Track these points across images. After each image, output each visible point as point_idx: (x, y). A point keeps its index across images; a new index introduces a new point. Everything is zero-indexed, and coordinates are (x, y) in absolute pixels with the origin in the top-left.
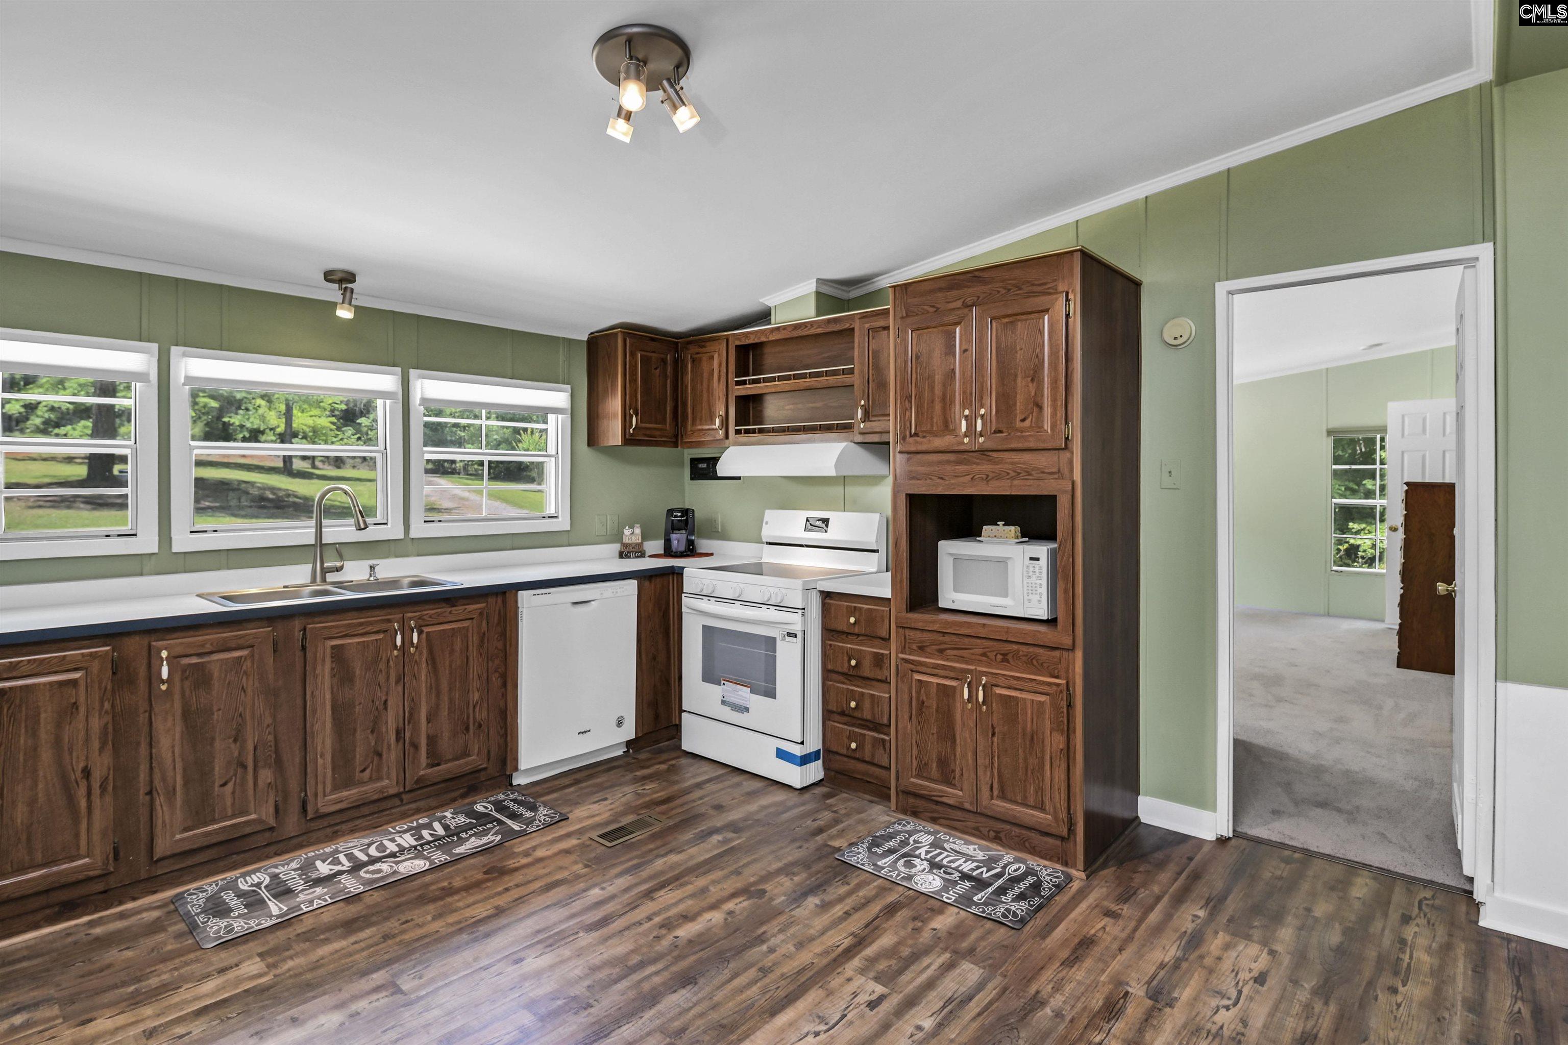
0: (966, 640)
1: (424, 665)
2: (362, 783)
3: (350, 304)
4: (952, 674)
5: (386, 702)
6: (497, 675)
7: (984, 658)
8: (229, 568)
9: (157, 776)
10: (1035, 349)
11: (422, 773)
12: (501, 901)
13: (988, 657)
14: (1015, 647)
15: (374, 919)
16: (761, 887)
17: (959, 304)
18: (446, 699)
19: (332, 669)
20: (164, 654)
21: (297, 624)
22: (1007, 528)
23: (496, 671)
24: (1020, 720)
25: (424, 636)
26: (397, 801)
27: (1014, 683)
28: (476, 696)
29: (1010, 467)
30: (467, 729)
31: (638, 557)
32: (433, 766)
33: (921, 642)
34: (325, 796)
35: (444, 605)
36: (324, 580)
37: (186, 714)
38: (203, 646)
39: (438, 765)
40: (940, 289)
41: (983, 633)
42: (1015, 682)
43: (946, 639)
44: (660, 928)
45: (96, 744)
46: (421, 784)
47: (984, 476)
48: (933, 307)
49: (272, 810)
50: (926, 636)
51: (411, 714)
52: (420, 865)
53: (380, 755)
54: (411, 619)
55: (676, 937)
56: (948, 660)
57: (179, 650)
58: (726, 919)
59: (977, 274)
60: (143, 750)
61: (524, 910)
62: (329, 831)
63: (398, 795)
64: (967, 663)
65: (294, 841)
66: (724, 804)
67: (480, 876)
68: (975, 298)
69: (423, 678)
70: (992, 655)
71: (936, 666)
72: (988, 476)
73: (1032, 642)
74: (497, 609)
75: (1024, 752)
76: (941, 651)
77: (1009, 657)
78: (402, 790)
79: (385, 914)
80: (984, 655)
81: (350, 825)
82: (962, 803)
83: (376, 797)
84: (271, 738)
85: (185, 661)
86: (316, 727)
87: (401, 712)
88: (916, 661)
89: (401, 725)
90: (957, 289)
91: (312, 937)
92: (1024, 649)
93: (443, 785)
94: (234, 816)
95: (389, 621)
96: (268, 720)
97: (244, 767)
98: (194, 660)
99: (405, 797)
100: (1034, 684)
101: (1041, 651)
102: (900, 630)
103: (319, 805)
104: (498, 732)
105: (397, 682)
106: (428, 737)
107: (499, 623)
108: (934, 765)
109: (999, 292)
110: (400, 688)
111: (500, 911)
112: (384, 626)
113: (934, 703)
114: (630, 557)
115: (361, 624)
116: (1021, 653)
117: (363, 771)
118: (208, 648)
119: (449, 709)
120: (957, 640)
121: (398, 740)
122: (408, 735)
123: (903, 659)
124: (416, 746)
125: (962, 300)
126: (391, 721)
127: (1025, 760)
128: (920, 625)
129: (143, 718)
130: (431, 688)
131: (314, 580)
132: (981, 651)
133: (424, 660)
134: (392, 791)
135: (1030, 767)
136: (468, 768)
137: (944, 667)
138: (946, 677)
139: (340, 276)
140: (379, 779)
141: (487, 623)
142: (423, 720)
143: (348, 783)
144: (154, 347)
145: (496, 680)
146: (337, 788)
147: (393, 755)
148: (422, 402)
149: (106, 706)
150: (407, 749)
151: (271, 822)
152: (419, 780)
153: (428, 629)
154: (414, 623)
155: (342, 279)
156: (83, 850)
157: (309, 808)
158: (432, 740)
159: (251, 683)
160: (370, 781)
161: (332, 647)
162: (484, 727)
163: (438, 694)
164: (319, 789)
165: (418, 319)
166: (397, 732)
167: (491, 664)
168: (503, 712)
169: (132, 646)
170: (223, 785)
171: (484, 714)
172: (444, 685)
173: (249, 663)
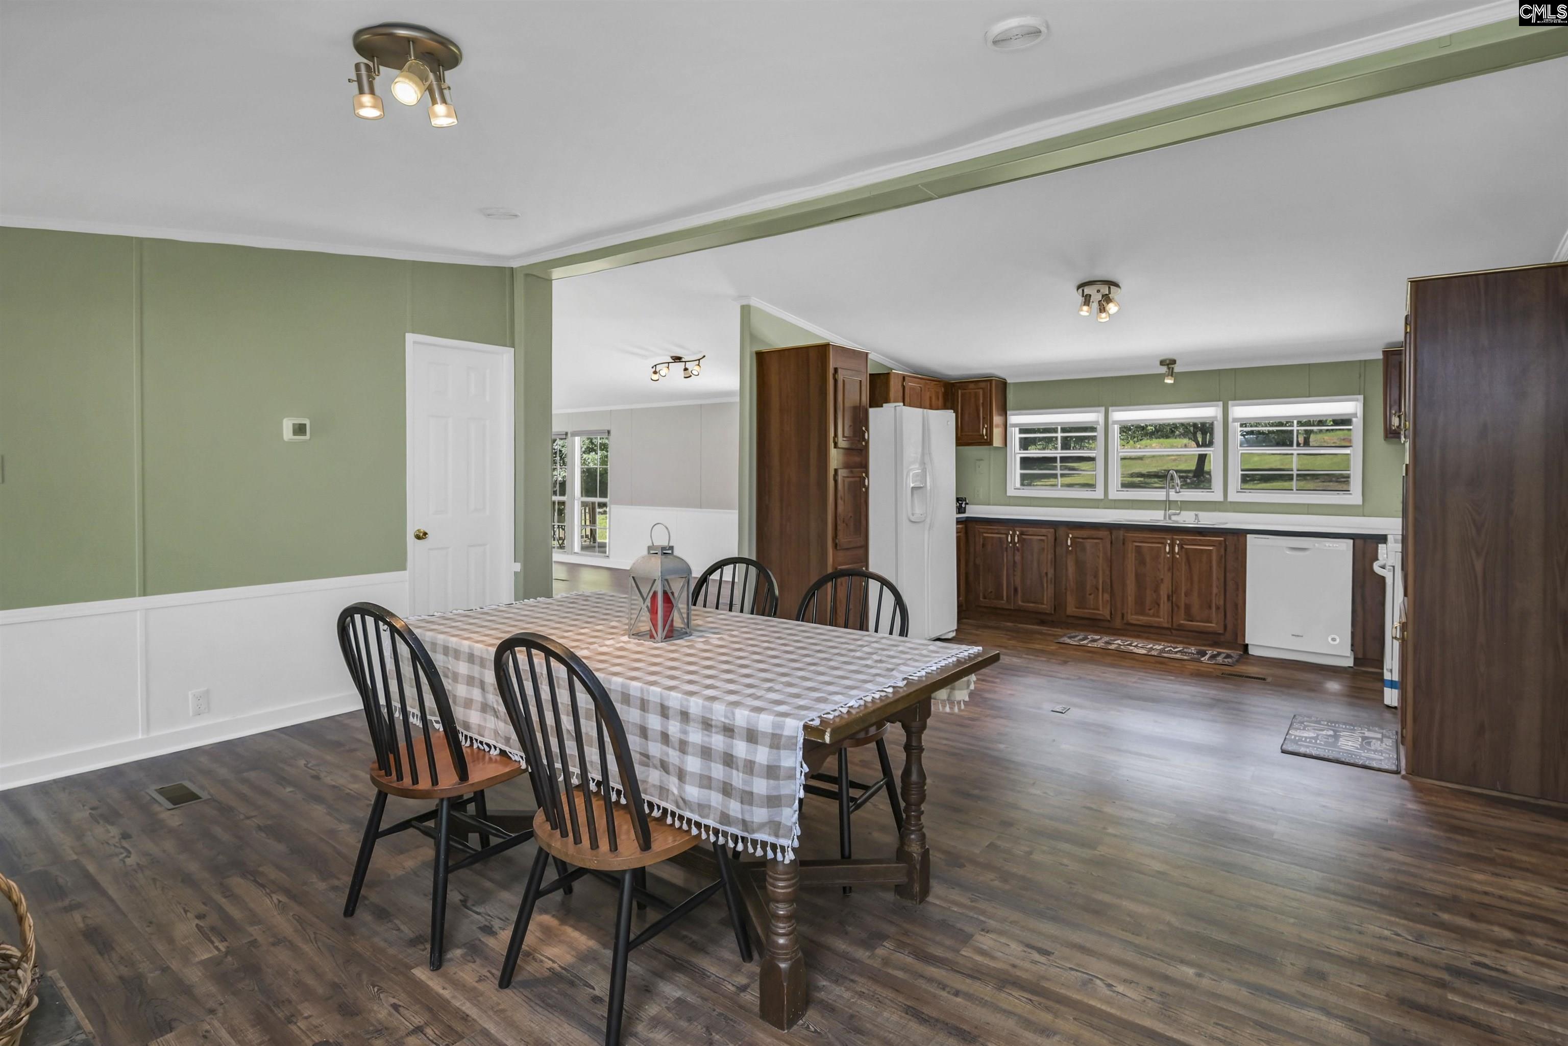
1: (1183, 565)
2: (1148, 615)
3: (1172, 376)
5: (1162, 579)
6: (1231, 582)
8: (1133, 509)
9: (1068, 583)
11: (1182, 622)
18: (1197, 587)
19: (1136, 556)
20: (1071, 536)
21: (1121, 533)
23: (1232, 579)
25: (1183, 549)
26: (1168, 632)
28: (1217, 590)
30: (1210, 607)
32: (1189, 621)
34: (1132, 614)
35: (1198, 535)
36: (1170, 518)
37: (1077, 562)
38: (1083, 535)
39: (1192, 621)
45: (1049, 564)
46: (1181, 628)
49: (1108, 612)
51: (1176, 589)
52: (1144, 652)
53: (1159, 605)
54: (1177, 539)
57: (1076, 535)
60: (1064, 571)
62: (1137, 634)
69: (1183, 572)
74: (1232, 542)
78: (1170, 627)
81: (1146, 635)
83: (1156, 625)
84: (1109, 581)
85: (1076, 540)
86: (1128, 581)
87: (1170, 586)
89: (1170, 593)
93: (1193, 633)
94: (1094, 609)
95: (1164, 538)
96: (1108, 572)
97: (1098, 589)
98: (1081, 540)
99: (1175, 631)
103: (1129, 619)
104: (1233, 616)
105: (1168, 571)
106: (1186, 604)
107: (1233, 551)
110: (1170, 574)
112: (1163, 541)
115: (1150, 538)
117: (1150, 610)
118: (1085, 536)
119: (1199, 592)
121: (1168, 599)
122: (1174, 600)
124: (1178, 607)
126: (1164, 591)
129: (1064, 559)
130: (1188, 579)
131: (1165, 518)
133: (1183, 562)
134: (1166, 625)
136: (1210, 630)
139: (1168, 362)
140: (1158, 617)
141: (1226, 550)
142: (1183, 595)
143: (1142, 613)
144: (1103, 409)
145: (1231, 585)
146: (1136, 614)
147: (1165, 607)
148: (1235, 420)
149: (1053, 551)
150: (1174, 607)
151: (1109, 618)
152: (1180, 625)
153: (1186, 547)
154: (1178, 542)
155: (1169, 363)
156: (1045, 602)
157: (1125, 618)
158: (1188, 607)
159: (1101, 555)
160: (1153, 616)
161: (1136, 546)
162: (1222, 610)
163: (1192, 583)
164: (1129, 611)
165: (1235, 371)
166: (1168, 597)
167: (1228, 574)
168: (1236, 605)
169: (1061, 531)
170: (1090, 594)
171: (1222, 602)
172: (1196, 578)
173: (1101, 545)
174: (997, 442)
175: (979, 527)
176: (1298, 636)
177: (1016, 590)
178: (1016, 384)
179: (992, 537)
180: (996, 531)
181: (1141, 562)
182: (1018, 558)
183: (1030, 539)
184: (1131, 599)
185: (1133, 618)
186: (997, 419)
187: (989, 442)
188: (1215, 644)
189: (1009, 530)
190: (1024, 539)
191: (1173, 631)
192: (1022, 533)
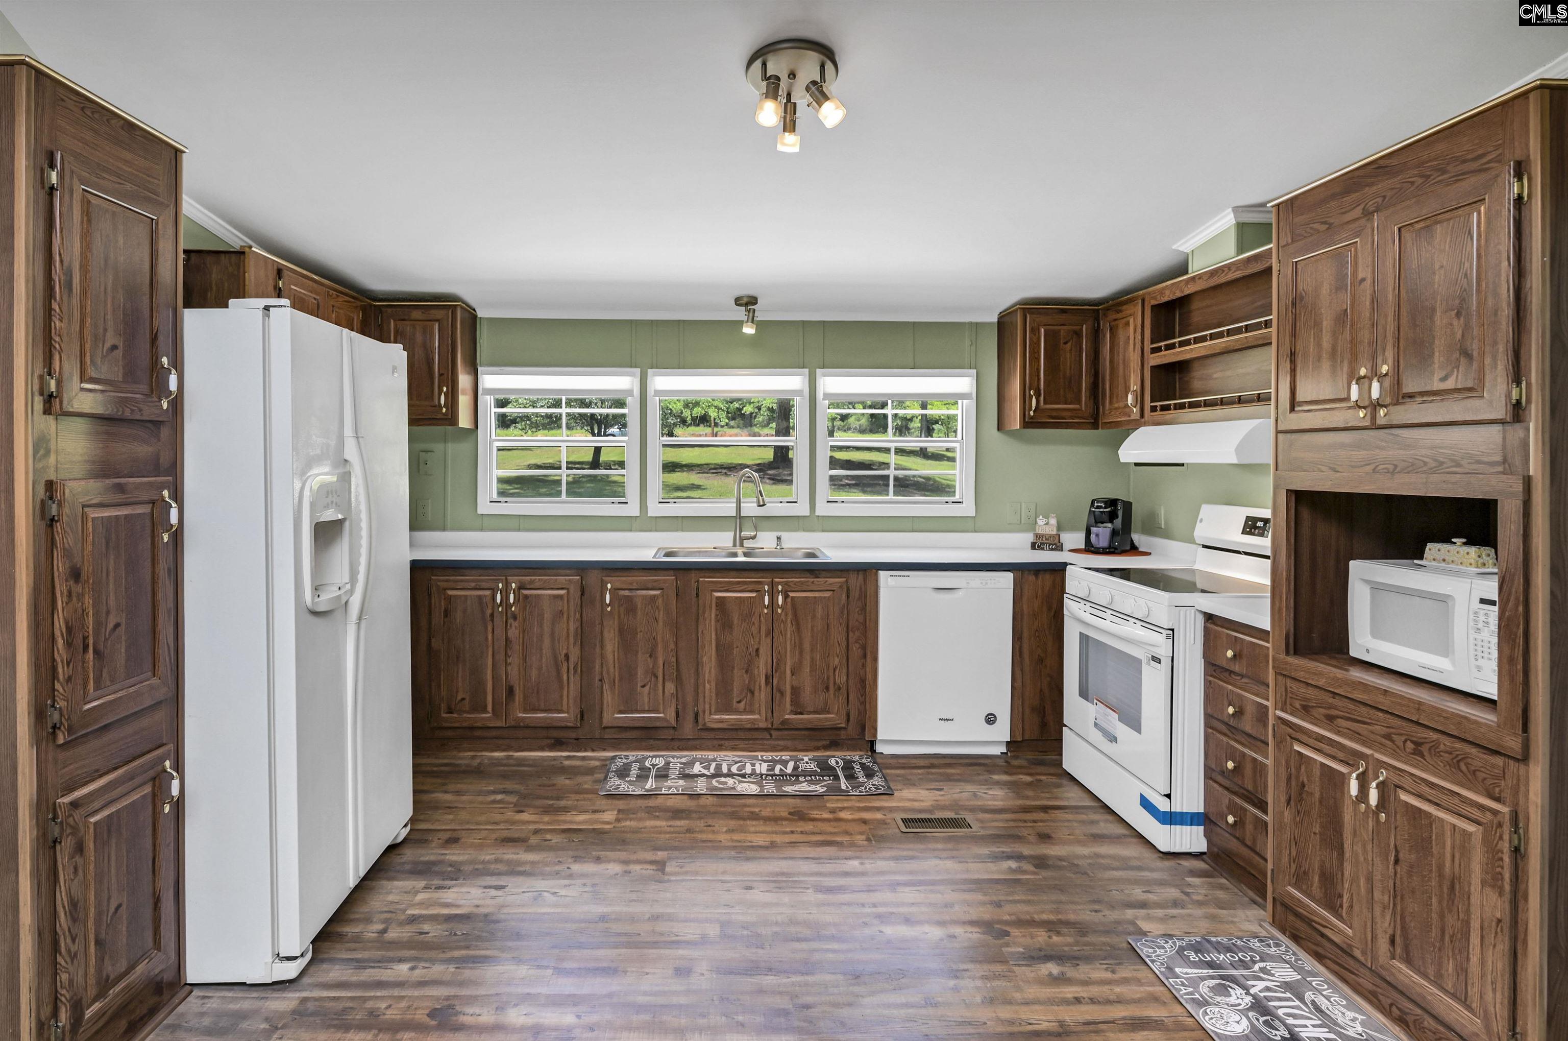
0: (1364, 710)
1: (789, 625)
2: (738, 711)
3: (753, 323)
4: (1341, 755)
5: (757, 650)
6: (857, 645)
7: (1388, 742)
9: (605, 670)
10: (1461, 264)
11: (787, 717)
12: (778, 839)
13: (1393, 742)
14: (1434, 736)
15: (694, 815)
16: (1008, 928)
17: (1358, 212)
18: (808, 658)
19: (717, 615)
20: (609, 586)
21: (693, 575)
22: (1466, 549)
23: (856, 642)
24: (1435, 850)
25: (789, 600)
26: (765, 735)
27: (1426, 790)
28: (837, 661)
29: (1429, 452)
30: (827, 688)
31: (1052, 549)
32: (796, 713)
33: (1306, 699)
34: (710, 714)
35: (808, 575)
36: (748, 549)
37: (621, 631)
38: (631, 584)
39: (801, 713)
40: (1333, 197)
41: (1385, 703)
42: (1428, 789)
43: (1337, 702)
44: (876, 917)
45: (572, 640)
46: (786, 726)
47: (1391, 467)
48: (1325, 223)
49: (673, 714)
50: (1311, 693)
51: (778, 664)
52: (751, 787)
53: (752, 693)
54: (779, 583)
55: (881, 932)
56: (1338, 733)
57: (618, 585)
58: (942, 940)
59: (1381, 162)
60: (598, 650)
61: (789, 852)
62: (716, 743)
63: (766, 729)
64: (1364, 744)
65: (690, 743)
66: (1053, 835)
67: (785, 814)
68: (1380, 200)
69: (788, 636)
70: (1399, 740)
71: (1321, 738)
72: (1396, 466)
73: (1455, 733)
74: (858, 585)
75: (1440, 902)
76: (1331, 718)
77: (1425, 749)
78: (770, 726)
79: (703, 815)
80: (1388, 737)
81: (732, 743)
82: (1350, 946)
83: (749, 726)
84: (674, 659)
85: (622, 593)
86: (705, 659)
87: (770, 660)
88: (1295, 724)
89: (770, 672)
90: (1356, 192)
91: (652, 812)
92: (1447, 742)
93: (806, 733)
94: (648, 711)
95: (760, 583)
96: (672, 646)
97: (657, 677)
98: (627, 593)
99: (774, 733)
100: (1456, 801)
101: (1474, 751)
102: (1280, 678)
103: (707, 720)
104: (858, 698)
105: (766, 636)
106: (793, 688)
107: (860, 598)
108: (1316, 878)
109: (1412, 183)
110: (769, 641)
111: (772, 846)
112: (755, 587)
113: (1317, 789)
114: (1043, 549)
115: (737, 583)
116: (1442, 746)
117: (739, 702)
118: (635, 586)
119: (811, 667)
120: (1352, 707)
121: (767, 683)
122: (775, 681)
123: (1280, 718)
124: (782, 693)
125: (1362, 206)
126: (762, 666)
127: (1442, 916)
128: (1301, 675)
129: (598, 628)
130: (795, 647)
131: (735, 545)
132: (1385, 731)
133: (789, 620)
134: (762, 725)
135: (1449, 931)
136: (828, 724)
137: (1331, 742)
138: (1333, 758)
139: (745, 300)
140: (752, 712)
141: (848, 597)
142: (788, 672)
143: (728, 709)
144: (638, 371)
145: (855, 650)
146: (719, 711)
147: (763, 695)
148: (827, 396)
149: (578, 616)
150: (775, 693)
151: (674, 723)
152: (785, 722)
153: (791, 594)
154: (780, 588)
155: (748, 302)
156: (565, 708)
157: (700, 720)
158: (796, 691)
159: (661, 616)
160: (745, 712)
161: (718, 598)
162: (843, 691)
163: (801, 652)
164: (707, 706)
165: (824, 325)
166: (767, 677)
167: (851, 634)
168: (863, 681)
169: (593, 578)
170: (643, 686)
171: (844, 678)
172: (807, 646)
173: (660, 600)
174: (464, 421)
175: (439, 580)
176: (948, 720)
177: (510, 691)
178: (491, 320)
179: (466, 596)
180: (473, 585)
181: (725, 623)
182: (513, 633)
183: (538, 596)
184: (709, 688)
185: (716, 719)
186: (464, 380)
187: (452, 419)
188: (835, 745)
189: (499, 581)
190: (526, 597)
191: (773, 732)
192: (521, 587)
